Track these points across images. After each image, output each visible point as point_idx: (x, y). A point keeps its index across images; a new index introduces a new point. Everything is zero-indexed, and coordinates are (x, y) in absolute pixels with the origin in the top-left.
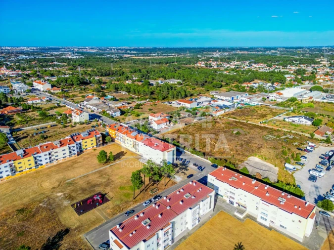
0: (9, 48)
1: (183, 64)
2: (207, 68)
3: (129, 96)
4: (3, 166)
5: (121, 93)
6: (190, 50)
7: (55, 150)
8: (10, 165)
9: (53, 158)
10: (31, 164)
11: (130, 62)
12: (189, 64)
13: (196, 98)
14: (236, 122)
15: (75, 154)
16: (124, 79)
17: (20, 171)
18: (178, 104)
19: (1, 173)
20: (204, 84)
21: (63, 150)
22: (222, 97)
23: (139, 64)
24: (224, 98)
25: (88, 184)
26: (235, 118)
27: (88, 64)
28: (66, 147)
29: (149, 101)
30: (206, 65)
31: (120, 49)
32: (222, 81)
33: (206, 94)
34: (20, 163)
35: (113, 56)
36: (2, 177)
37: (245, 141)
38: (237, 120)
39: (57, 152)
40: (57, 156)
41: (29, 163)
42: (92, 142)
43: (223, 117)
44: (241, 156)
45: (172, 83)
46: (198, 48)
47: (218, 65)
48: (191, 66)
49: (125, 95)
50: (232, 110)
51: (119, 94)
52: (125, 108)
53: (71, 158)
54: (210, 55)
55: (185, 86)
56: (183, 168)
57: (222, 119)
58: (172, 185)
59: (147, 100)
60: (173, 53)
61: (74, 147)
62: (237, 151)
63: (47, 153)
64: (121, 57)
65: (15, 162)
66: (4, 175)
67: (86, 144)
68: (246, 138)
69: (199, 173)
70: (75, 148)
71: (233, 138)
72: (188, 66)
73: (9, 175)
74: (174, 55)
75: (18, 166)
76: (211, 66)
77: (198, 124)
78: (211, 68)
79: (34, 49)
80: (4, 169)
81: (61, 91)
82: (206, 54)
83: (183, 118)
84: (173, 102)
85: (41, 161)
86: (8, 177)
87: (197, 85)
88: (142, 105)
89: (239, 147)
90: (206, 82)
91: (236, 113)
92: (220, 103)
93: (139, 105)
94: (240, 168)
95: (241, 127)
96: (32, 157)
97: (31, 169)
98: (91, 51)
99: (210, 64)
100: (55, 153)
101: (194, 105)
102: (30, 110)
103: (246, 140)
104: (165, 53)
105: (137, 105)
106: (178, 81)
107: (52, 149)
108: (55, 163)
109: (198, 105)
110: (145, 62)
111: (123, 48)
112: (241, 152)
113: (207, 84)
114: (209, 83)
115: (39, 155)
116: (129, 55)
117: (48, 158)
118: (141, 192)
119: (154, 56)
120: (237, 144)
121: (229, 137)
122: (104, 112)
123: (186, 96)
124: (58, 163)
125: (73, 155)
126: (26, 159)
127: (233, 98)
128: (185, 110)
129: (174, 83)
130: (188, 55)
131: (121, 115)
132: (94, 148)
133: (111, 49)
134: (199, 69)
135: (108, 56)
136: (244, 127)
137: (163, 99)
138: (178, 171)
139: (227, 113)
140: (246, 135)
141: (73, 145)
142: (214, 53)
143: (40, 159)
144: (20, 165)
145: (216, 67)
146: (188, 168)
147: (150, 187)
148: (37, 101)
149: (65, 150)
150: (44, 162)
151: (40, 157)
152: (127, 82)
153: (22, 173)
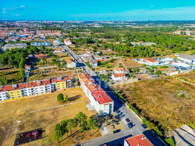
0: (70, 21)
1: (164, 32)
2: (182, 35)
3: (112, 53)
4: (2, 93)
5: (108, 50)
6: (173, 22)
7: (36, 87)
8: (6, 93)
9: (34, 92)
10: (19, 94)
11: (129, 30)
12: (169, 32)
13: (161, 58)
14: (185, 84)
15: (49, 91)
16: (115, 41)
17: (12, 98)
18: (144, 61)
19: (1, 97)
20: (172, 47)
21: (41, 88)
22: (183, 59)
23: (133, 31)
24: (185, 60)
25: (41, 117)
26: (186, 80)
27: (102, 31)
28: (43, 86)
29: (123, 57)
30: (182, 33)
31: (126, 22)
32: (189, 46)
33: (171, 55)
34: (13, 93)
35: (120, 26)
36: (1, 100)
37: (186, 105)
38: (187, 82)
39: (37, 89)
40: (37, 91)
41: (18, 93)
42: (63, 85)
43: (175, 78)
44: (175, 121)
45: (148, 45)
46: (180, 21)
47: (191, 34)
48: (170, 33)
49: (111, 51)
50: (187, 72)
51: (107, 51)
52: (103, 61)
53: (47, 94)
54: (188, 26)
55: (157, 47)
56: (116, 121)
57: (173, 79)
58: (97, 136)
59: (122, 57)
60: (161, 24)
61: (49, 86)
62: (173, 114)
63: (30, 88)
64: (125, 27)
65: (9, 92)
66: (3, 99)
67: (58, 85)
68: (188, 102)
69: (127, 129)
70: (50, 88)
71: (175, 100)
72: (168, 33)
73: (5, 99)
74: (160, 26)
75: (11, 95)
76: (185, 34)
77: (150, 81)
78: (185, 35)
79: (81, 22)
80: (2, 95)
81: (75, 46)
82: (185, 25)
83: (141, 73)
84: (141, 59)
85: (26, 93)
86: (5, 100)
87: (167, 47)
88: (116, 60)
89: (177, 111)
90: (175, 45)
91: (190, 75)
92: (179, 64)
93: (114, 60)
94: (168, 135)
95: (188, 90)
96: (20, 90)
97: (19, 98)
98: (110, 23)
99: (185, 32)
100: (36, 89)
101: (156, 64)
102: (51, 57)
103: (188, 104)
104: (155, 24)
105: (112, 60)
106: (153, 44)
107: (34, 87)
108: (36, 95)
109: (159, 63)
110: (138, 30)
111: (129, 21)
112: (178, 117)
113: (176, 47)
114: (177, 47)
115: (25, 89)
116: (130, 26)
117: (31, 92)
118: (68, 137)
119: (147, 26)
120: (177, 106)
121: (172, 98)
122: (88, 62)
123: (153, 56)
124: (38, 96)
125: (48, 92)
126: (16, 91)
127: (193, 61)
128: (146, 67)
129: (149, 45)
130: (171, 26)
131: (98, 66)
132: (64, 89)
133: (121, 22)
134: (175, 35)
135: (118, 26)
136: (191, 90)
137: (134, 56)
138: (110, 123)
139: (181, 74)
140: (190, 99)
141: (48, 85)
142: (192, 25)
143: (25, 92)
144: (12, 94)
145: (189, 35)
146: (120, 122)
147: (79, 134)
148: (59, 51)
149: (42, 88)
150: (28, 94)
151: (25, 90)
152: (117, 43)
153: (13, 99)
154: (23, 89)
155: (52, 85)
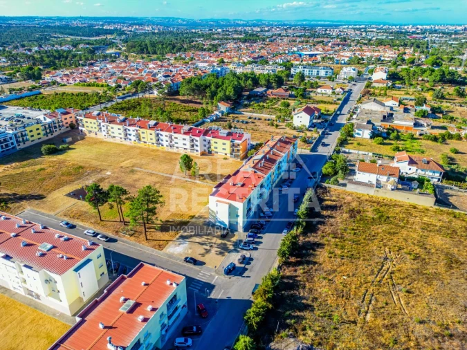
4: (132, 128)
7: (176, 135)
8: (136, 131)
9: (173, 143)
10: (152, 139)
21: (184, 139)
28: (187, 137)
34: (144, 132)
36: (130, 140)
39: (177, 138)
40: (177, 143)
42: (224, 147)
53: (192, 154)
61: (197, 141)
63: (168, 134)
65: (140, 129)
67: (216, 145)
70: (199, 144)
73: (135, 140)
75: (142, 135)
85: (162, 140)
96: (154, 131)
97: (153, 145)
107: (174, 133)
108: (175, 150)
117: (169, 141)
118: (120, 222)
124: (178, 152)
125: (195, 151)
126: (149, 131)
148: (328, 91)
150: (164, 144)
151: (161, 135)
154: (158, 132)
155: (205, 140)
